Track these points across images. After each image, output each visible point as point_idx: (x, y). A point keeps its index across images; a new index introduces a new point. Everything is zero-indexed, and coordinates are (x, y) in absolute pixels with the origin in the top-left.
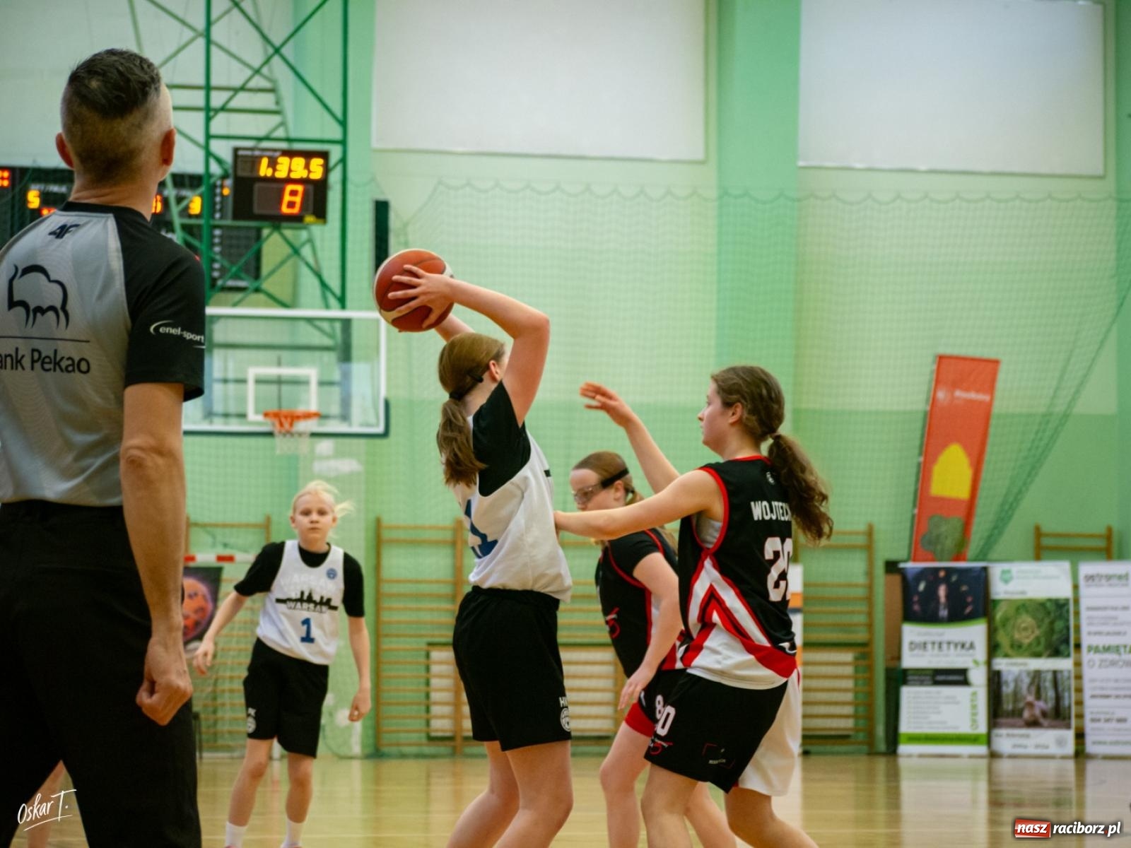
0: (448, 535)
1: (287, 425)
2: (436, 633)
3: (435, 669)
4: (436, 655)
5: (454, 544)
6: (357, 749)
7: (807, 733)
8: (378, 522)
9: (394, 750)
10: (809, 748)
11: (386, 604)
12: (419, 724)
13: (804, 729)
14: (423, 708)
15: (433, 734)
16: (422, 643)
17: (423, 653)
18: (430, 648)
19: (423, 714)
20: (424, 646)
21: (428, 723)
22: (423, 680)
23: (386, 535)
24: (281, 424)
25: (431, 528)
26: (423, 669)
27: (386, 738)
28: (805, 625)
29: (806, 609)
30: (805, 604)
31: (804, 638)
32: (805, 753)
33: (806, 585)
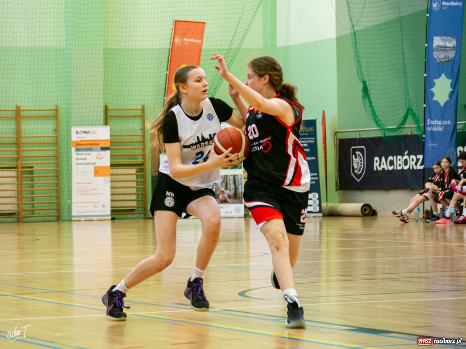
7: (113, 209)
28: (111, 156)
29: (111, 148)
30: (111, 145)
31: (111, 162)
32: (113, 219)
33: (111, 136)
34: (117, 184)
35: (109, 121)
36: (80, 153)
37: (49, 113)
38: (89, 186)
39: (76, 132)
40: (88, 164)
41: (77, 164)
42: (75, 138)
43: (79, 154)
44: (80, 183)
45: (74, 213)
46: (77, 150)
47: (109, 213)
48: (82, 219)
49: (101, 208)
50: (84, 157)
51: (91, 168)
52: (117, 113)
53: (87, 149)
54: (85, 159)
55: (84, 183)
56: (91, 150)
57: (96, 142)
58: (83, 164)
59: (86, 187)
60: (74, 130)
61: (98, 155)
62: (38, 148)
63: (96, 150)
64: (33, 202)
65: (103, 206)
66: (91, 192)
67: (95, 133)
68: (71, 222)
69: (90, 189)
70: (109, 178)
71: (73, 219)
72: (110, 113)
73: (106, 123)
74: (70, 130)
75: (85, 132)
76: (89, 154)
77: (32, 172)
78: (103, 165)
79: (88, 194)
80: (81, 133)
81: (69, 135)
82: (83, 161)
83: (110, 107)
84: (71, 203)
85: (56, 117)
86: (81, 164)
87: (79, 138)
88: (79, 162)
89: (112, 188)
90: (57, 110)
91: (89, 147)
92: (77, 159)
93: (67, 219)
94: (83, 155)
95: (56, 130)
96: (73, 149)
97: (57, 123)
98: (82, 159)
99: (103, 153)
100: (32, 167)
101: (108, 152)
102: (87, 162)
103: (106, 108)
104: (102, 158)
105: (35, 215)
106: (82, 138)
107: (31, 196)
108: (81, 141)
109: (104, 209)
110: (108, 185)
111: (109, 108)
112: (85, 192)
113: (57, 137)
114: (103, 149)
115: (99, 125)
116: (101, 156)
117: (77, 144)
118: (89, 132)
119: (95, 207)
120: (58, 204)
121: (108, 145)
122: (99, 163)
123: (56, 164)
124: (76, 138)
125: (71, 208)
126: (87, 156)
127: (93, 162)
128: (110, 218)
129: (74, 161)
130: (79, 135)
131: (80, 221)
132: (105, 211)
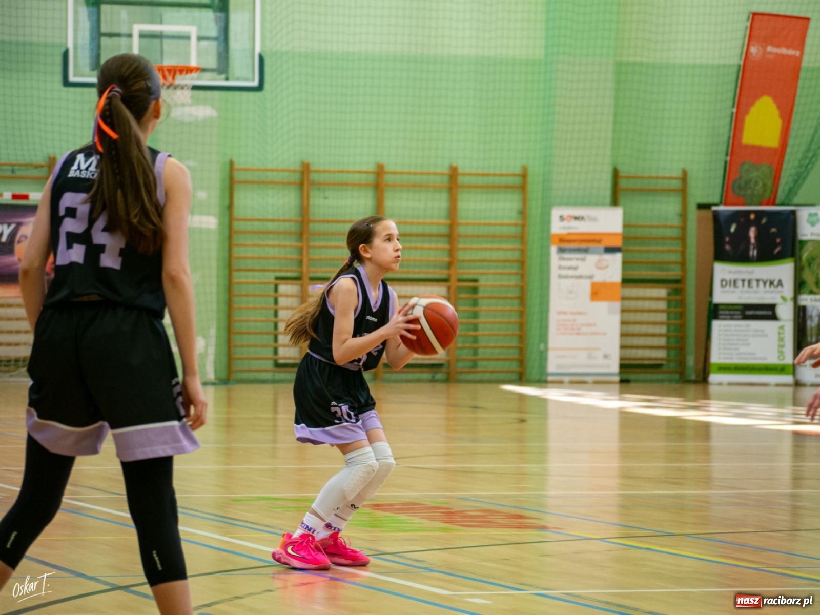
0: (296, 177)
1: (170, 79)
2: (289, 268)
3: (282, 301)
4: (283, 288)
5: (301, 184)
6: (211, 376)
7: (623, 362)
8: (231, 163)
9: (246, 376)
10: (626, 376)
11: (237, 239)
12: (269, 353)
13: (621, 359)
14: (271, 337)
15: (281, 361)
16: (271, 277)
17: (272, 287)
18: (278, 282)
19: (271, 342)
20: (272, 280)
21: (276, 352)
22: (272, 312)
23: (238, 176)
24: (164, 77)
25: (283, 170)
26: (272, 300)
27: (237, 365)
28: (625, 263)
29: (624, 248)
30: (624, 243)
31: (623, 275)
32: (623, 381)
33: (626, 226)
34: (632, 317)
35: (622, 199)
36: (566, 255)
37: (511, 181)
38: (580, 319)
39: (561, 217)
40: (580, 277)
41: (560, 276)
42: (557, 227)
43: (563, 259)
44: (565, 313)
45: (552, 367)
46: (561, 250)
47: (615, 368)
48: (566, 379)
49: (601, 361)
50: (573, 263)
51: (586, 286)
52: (638, 184)
53: (578, 250)
54: (575, 268)
55: (572, 313)
56: (586, 251)
57: (597, 238)
58: (571, 277)
59: (574, 320)
60: (556, 213)
61: (599, 261)
62: (489, 246)
63: (595, 252)
64: (475, 345)
65: (606, 357)
66: (584, 329)
67: (594, 220)
68: (544, 385)
69: (582, 325)
70: (617, 305)
71: (550, 378)
72: (623, 183)
73: (615, 202)
74: (549, 214)
75: (576, 218)
76: (583, 260)
77: (475, 290)
78: (609, 280)
79: (578, 334)
80: (569, 218)
81: (546, 222)
82: (571, 272)
83: (624, 171)
84: (546, 349)
85: (523, 188)
86: (566, 277)
87: (564, 228)
88: (564, 272)
89: (623, 323)
90: (524, 176)
91: (583, 246)
92: (560, 267)
93: (537, 377)
94: (572, 259)
95: (523, 213)
96: (554, 249)
97: (524, 201)
98: (570, 268)
99: (609, 257)
100: (475, 281)
101: (618, 257)
102: (577, 273)
103: (616, 174)
104: (607, 267)
105: (479, 369)
106: (570, 228)
107: (472, 333)
108: (569, 234)
109: (606, 361)
110: (616, 318)
111: (621, 174)
112: (572, 329)
113: (523, 226)
114: (610, 250)
115: (603, 205)
116: (605, 264)
117: (562, 239)
118: (585, 218)
119: (590, 357)
120: (521, 350)
121: (618, 243)
122: (600, 277)
123: (519, 277)
124: (560, 228)
125: (546, 359)
126: (580, 263)
127: (588, 273)
128: (617, 379)
129: (554, 271)
130: (565, 224)
131: (561, 382)
132: (608, 366)
